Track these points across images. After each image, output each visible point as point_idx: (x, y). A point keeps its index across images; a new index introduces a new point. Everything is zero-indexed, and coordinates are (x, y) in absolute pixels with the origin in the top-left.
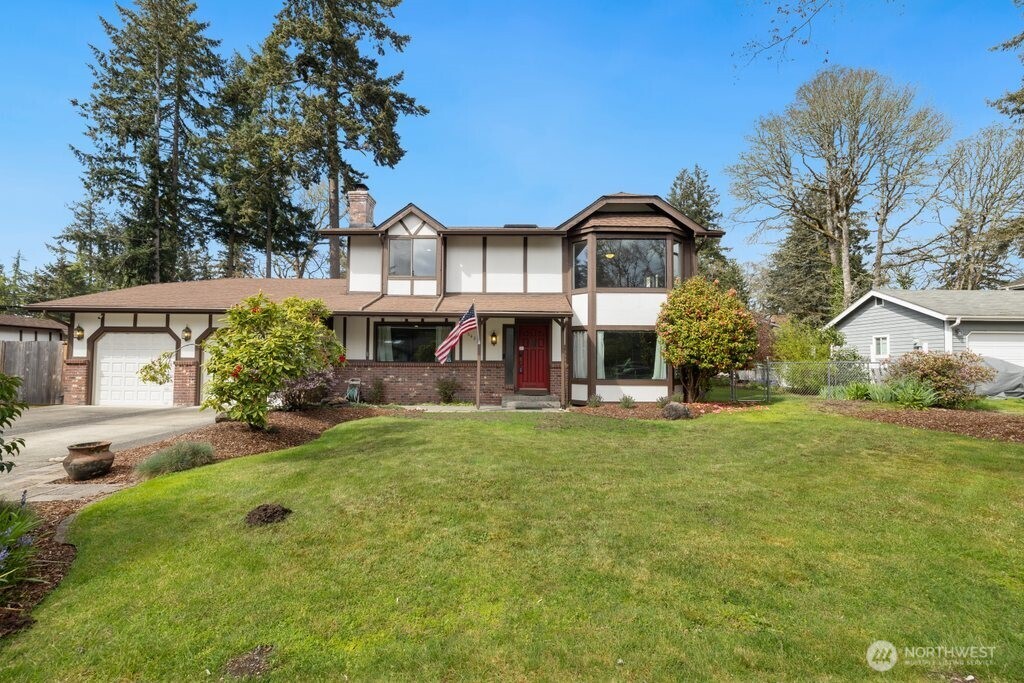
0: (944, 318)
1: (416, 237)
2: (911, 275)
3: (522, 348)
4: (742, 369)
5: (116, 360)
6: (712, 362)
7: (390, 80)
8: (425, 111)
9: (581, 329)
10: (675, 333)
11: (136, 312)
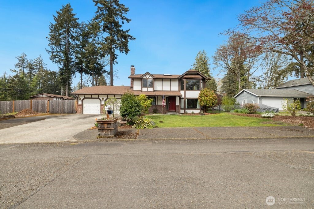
0: (257, 96)
1: (148, 79)
2: (256, 84)
3: (170, 102)
4: (214, 106)
5: (88, 104)
6: (209, 105)
7: (126, 31)
8: (135, 39)
9: (183, 98)
10: (202, 99)
11: (92, 95)
